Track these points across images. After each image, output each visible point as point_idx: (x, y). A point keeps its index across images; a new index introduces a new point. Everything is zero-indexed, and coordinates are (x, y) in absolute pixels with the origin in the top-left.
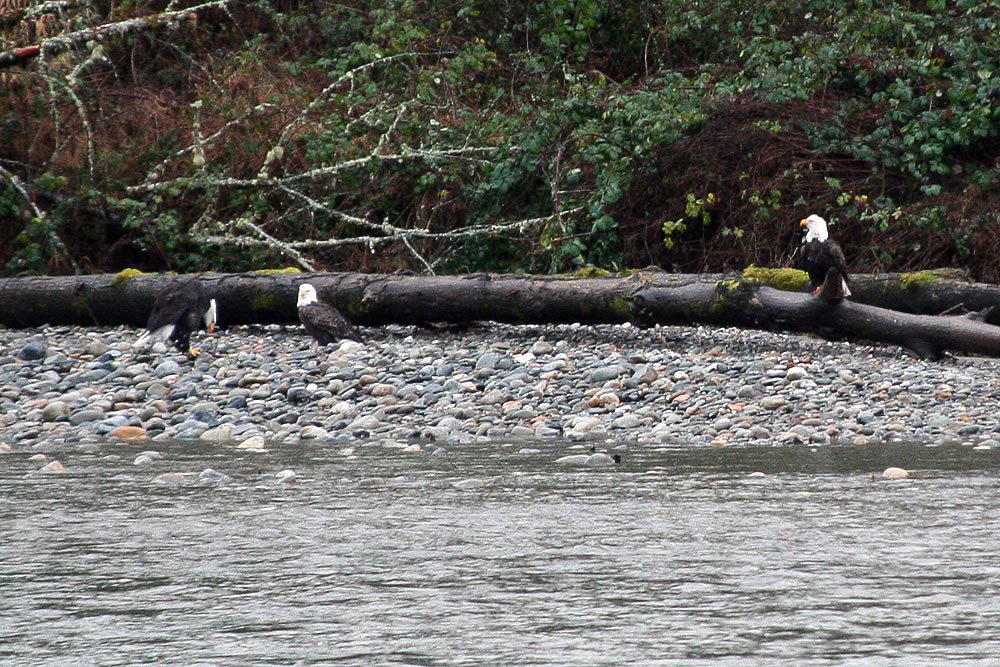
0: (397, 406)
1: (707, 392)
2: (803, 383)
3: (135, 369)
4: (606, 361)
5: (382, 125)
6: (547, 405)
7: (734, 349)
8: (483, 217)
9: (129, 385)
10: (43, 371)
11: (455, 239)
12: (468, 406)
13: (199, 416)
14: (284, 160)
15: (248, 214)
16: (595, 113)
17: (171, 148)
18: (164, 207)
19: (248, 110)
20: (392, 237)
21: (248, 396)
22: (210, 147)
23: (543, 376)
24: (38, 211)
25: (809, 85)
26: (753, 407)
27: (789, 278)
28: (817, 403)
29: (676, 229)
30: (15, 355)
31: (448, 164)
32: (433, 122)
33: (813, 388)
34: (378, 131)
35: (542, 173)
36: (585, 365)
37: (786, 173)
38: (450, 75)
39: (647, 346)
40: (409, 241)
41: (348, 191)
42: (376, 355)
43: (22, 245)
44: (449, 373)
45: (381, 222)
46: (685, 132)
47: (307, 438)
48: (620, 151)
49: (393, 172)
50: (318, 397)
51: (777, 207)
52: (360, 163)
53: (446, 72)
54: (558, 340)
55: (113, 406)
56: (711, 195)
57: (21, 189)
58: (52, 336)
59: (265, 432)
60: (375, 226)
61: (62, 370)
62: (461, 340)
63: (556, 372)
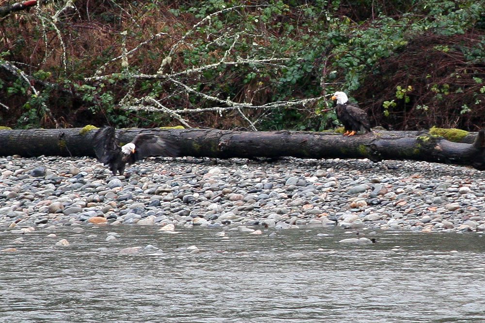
0: (243, 207)
1: (416, 200)
2: (469, 196)
3: (97, 183)
4: (357, 181)
5: (226, 45)
6: (328, 207)
7: (426, 174)
8: (282, 96)
9: (94, 192)
10: (45, 183)
11: (266, 109)
12: (283, 207)
13: (135, 211)
14: (172, 64)
15: (152, 94)
16: (344, 40)
17: (109, 56)
18: (105, 89)
19: (152, 36)
20: (232, 108)
21: (161, 200)
22: (131, 56)
23: (324, 190)
24: (35, 91)
25: (465, 26)
26: (442, 209)
27: (455, 134)
28: (477, 207)
29: (390, 105)
30: (29, 174)
31: (262, 67)
32: (254, 44)
33: (475, 199)
34: (224, 49)
35: (315, 73)
36: (346, 184)
37: (452, 75)
38: (264, 17)
39: (378, 171)
40: (241, 110)
41: (207, 82)
42: (229, 176)
43: (26, 110)
44: (271, 188)
45: (225, 99)
46: (395, 51)
47: (196, 225)
48: (359, 61)
49: (232, 71)
50: (200, 201)
51: (446, 93)
52: (214, 66)
53: (262, 16)
54: (328, 168)
55: (87, 204)
56: (410, 87)
57: (26, 79)
58: (47, 162)
59: (172, 220)
60: (222, 101)
61: (56, 183)
62: (274, 167)
63: (331, 188)
